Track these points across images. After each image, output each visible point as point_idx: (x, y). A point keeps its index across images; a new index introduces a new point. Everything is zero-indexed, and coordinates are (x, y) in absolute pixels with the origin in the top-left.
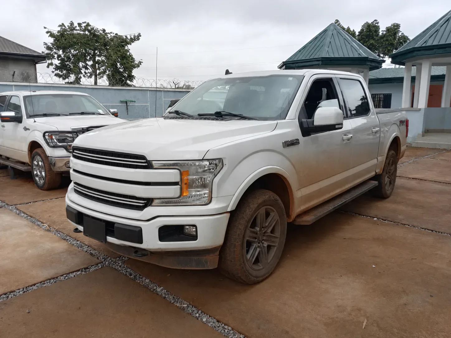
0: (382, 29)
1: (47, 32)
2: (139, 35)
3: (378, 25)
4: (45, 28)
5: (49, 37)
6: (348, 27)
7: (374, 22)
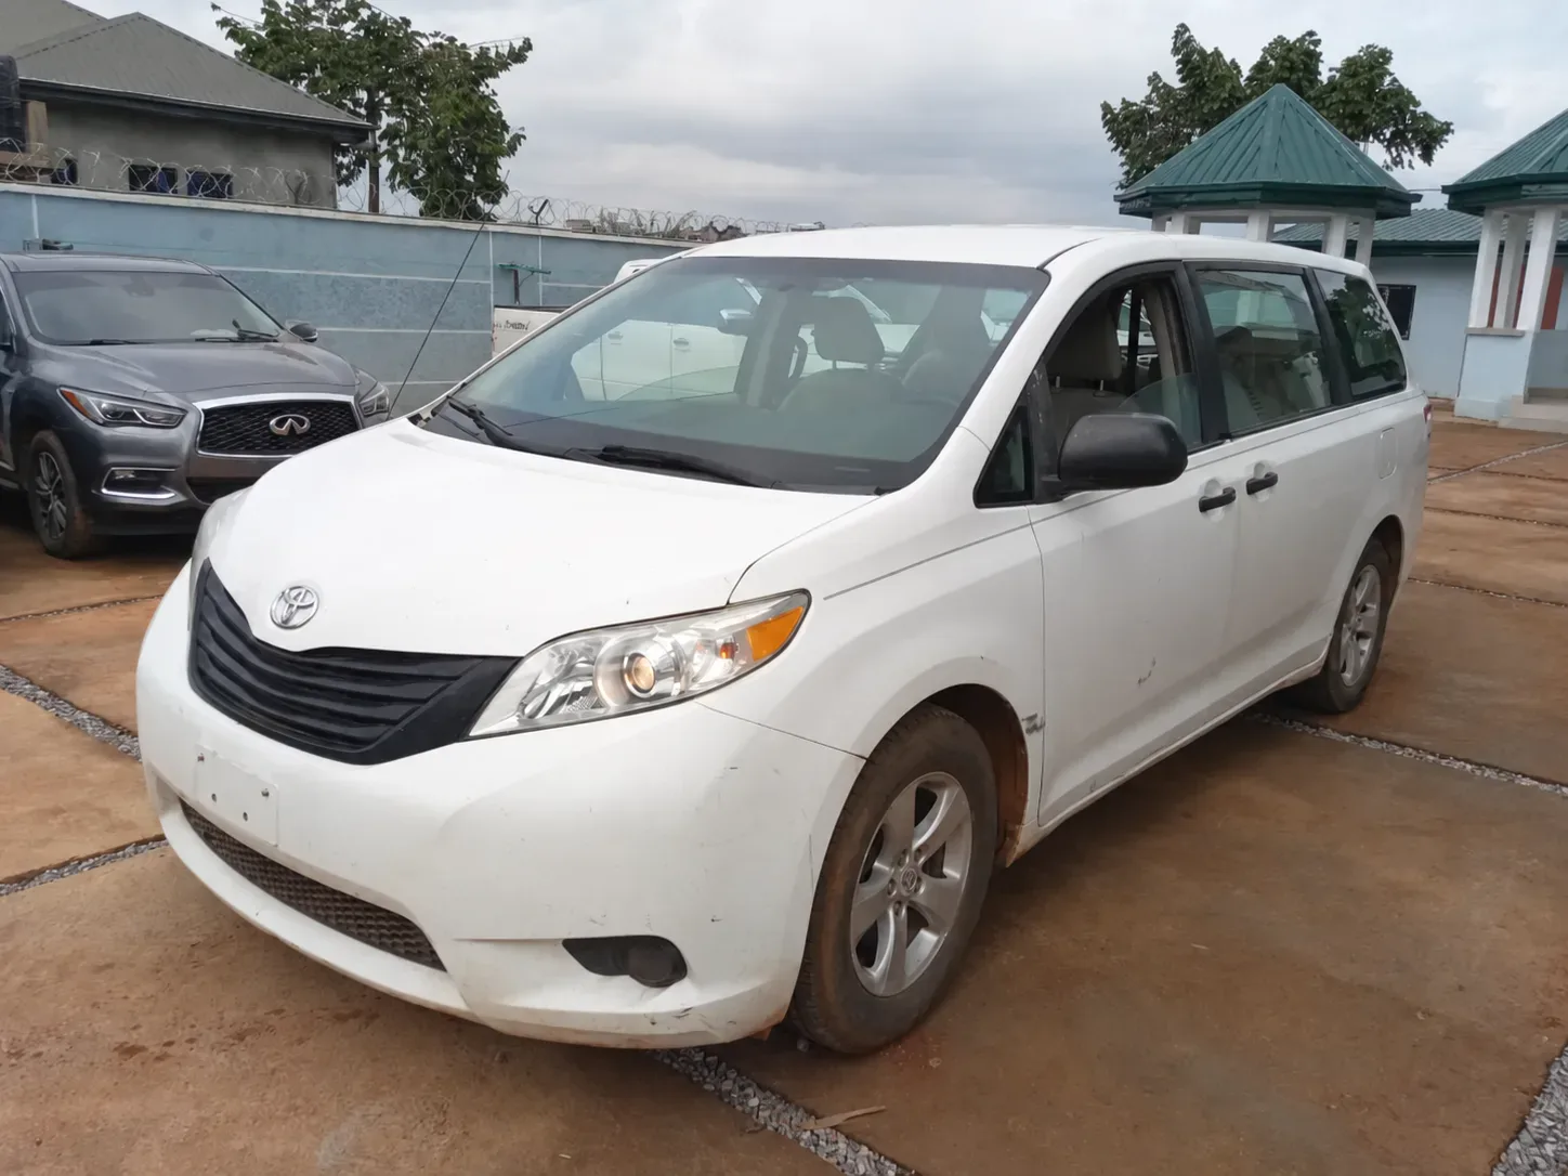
0: (1331, 62)
1: (224, 23)
2: (528, 45)
3: (1318, 50)
4: (215, 7)
5: (226, 38)
6: (1216, 49)
7: (1303, 37)
